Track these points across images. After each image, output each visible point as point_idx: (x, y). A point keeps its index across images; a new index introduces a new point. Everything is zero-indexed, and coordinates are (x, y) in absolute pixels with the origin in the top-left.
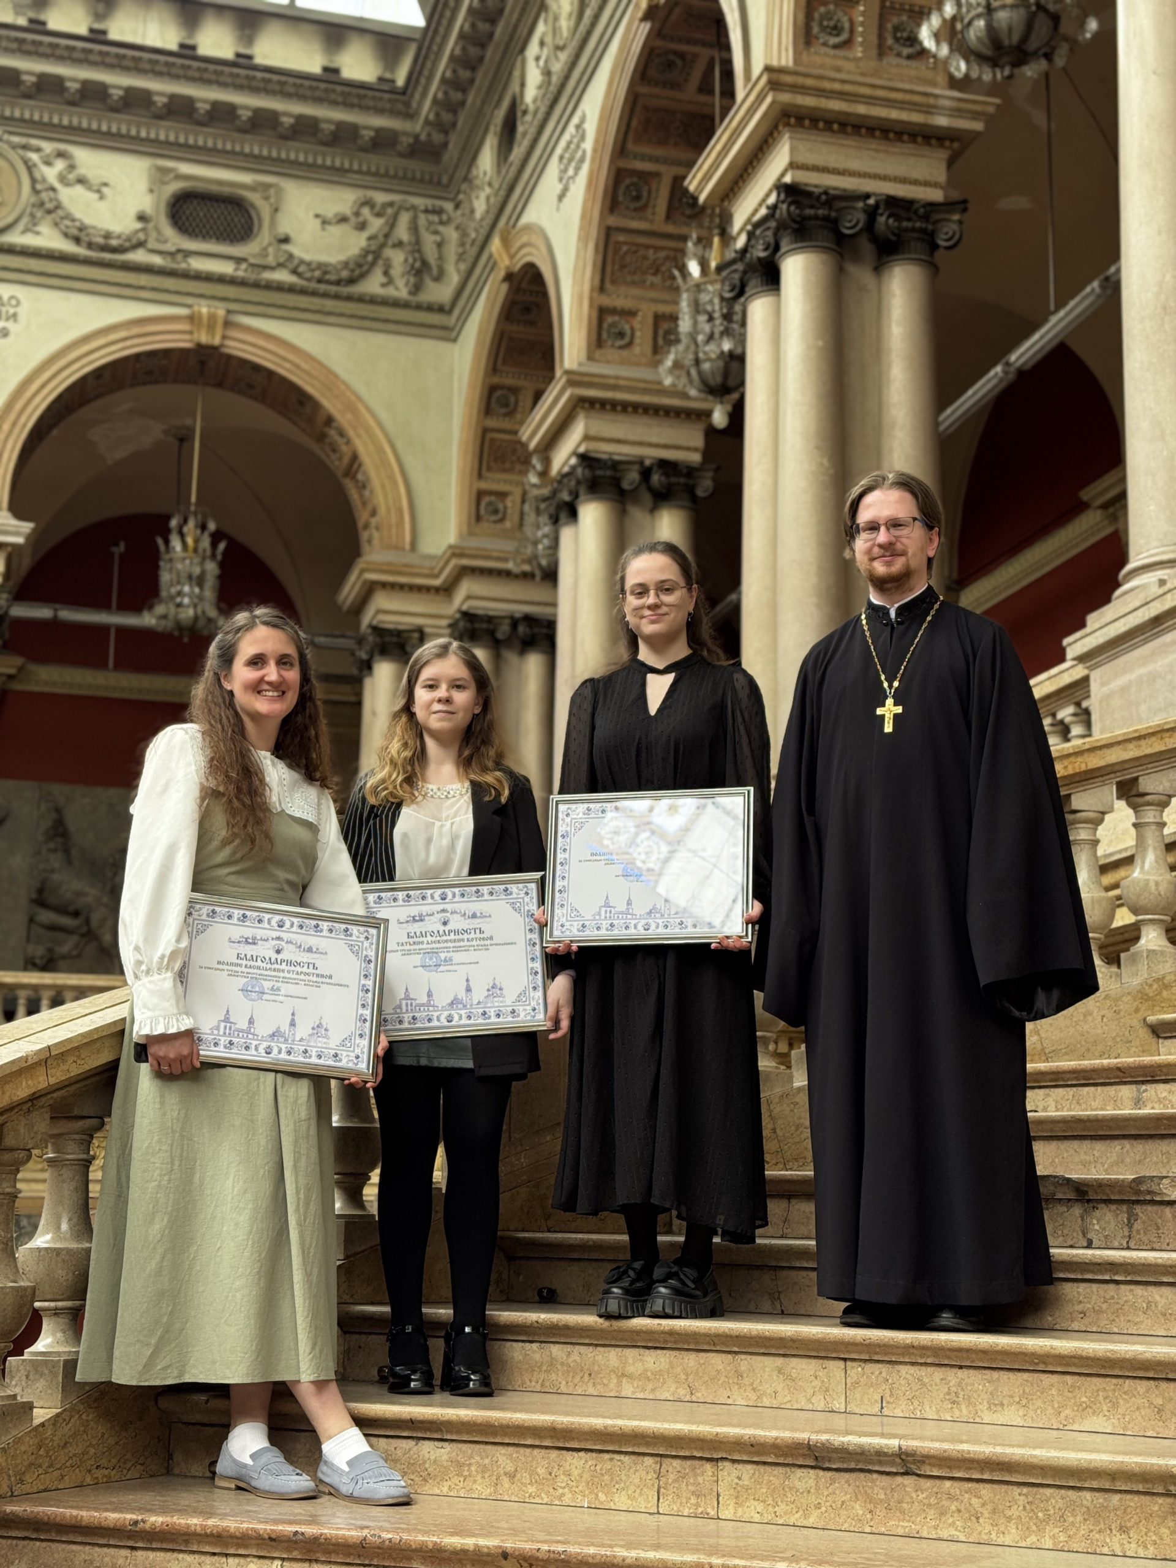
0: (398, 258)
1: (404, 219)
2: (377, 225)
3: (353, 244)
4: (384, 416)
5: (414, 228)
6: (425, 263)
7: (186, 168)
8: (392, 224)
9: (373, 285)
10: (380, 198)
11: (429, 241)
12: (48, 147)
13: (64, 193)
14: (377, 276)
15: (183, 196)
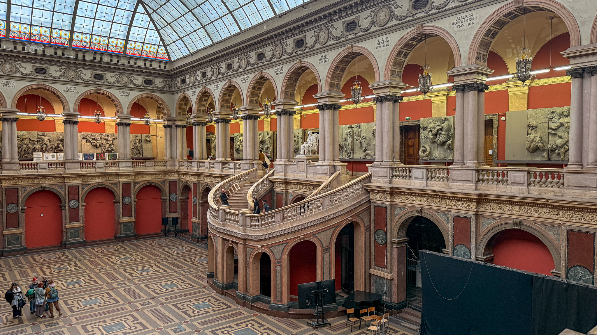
0: (167, 86)
2: (165, 82)
3: (163, 84)
5: (169, 83)
7: (146, 78)
8: (167, 82)
9: (165, 89)
10: (165, 79)
11: (170, 84)
12: (132, 76)
13: (133, 81)
14: (165, 88)
15: (145, 80)
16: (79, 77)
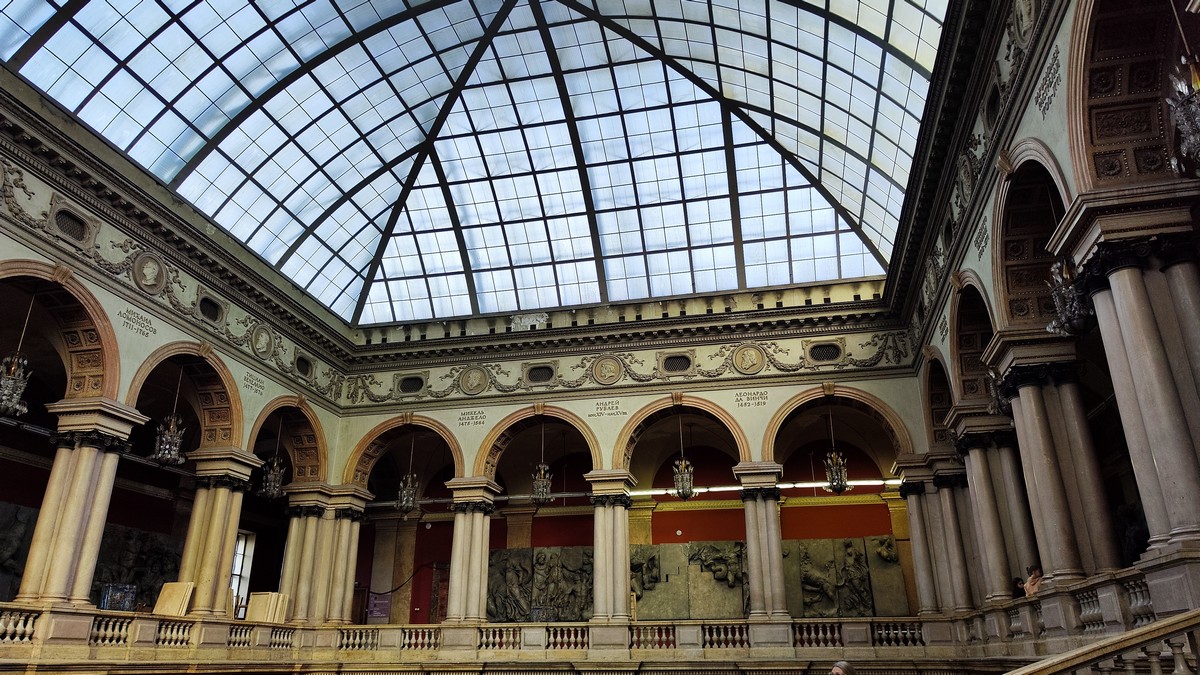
0: (890, 353)
1: (890, 339)
2: (880, 343)
4: (895, 408)
5: (894, 341)
6: (900, 352)
7: (813, 339)
8: (886, 341)
9: (883, 363)
10: (881, 334)
11: (900, 344)
12: (769, 342)
13: (776, 356)
14: (884, 360)
15: (815, 348)
16: (629, 372)
